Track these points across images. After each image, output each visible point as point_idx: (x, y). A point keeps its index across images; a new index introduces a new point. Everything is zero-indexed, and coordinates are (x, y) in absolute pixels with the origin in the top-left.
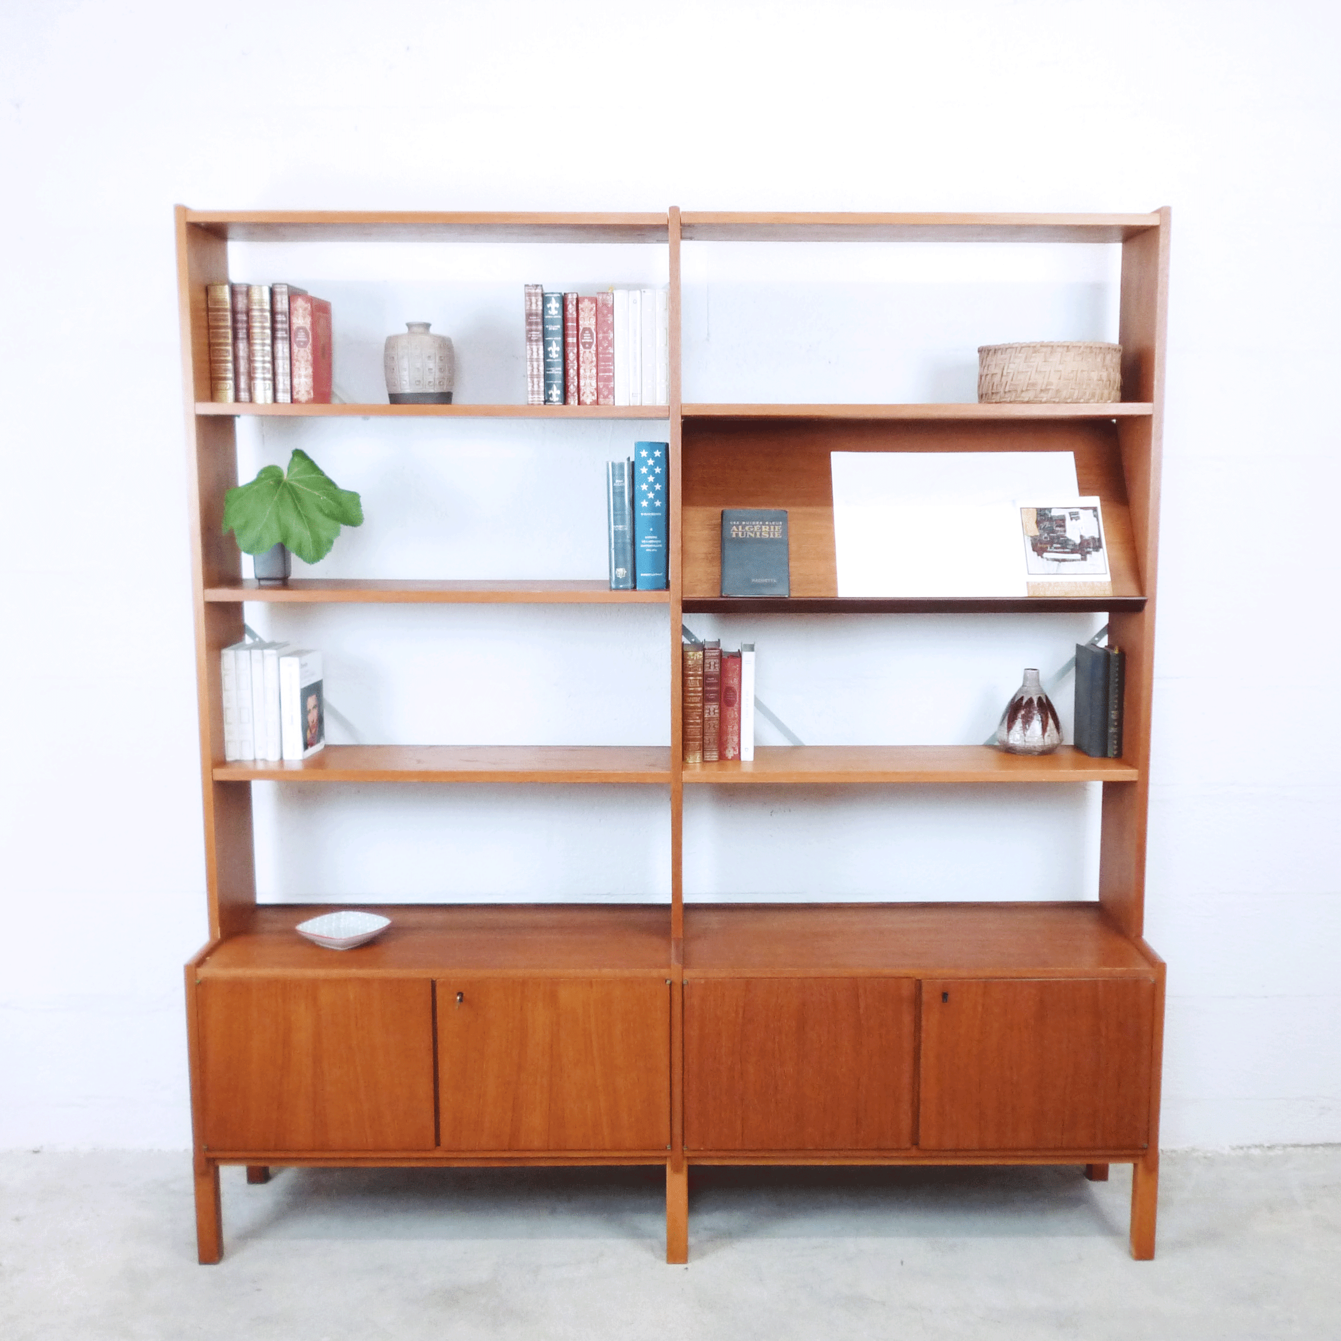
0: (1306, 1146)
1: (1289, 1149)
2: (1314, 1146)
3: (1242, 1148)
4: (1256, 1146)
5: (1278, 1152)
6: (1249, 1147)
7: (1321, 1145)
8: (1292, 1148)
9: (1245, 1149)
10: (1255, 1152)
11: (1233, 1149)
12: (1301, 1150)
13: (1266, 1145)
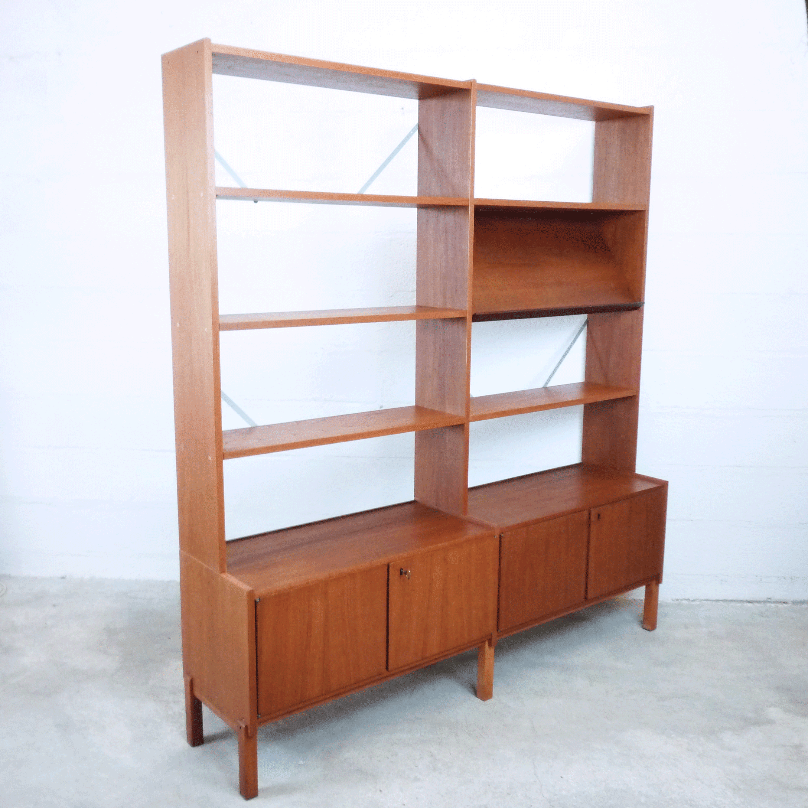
0: (712, 601)
1: (704, 602)
2: (718, 601)
3: (677, 600)
4: (685, 599)
5: (697, 603)
6: (682, 600)
7: (722, 600)
8: (705, 601)
9: (679, 601)
10: (684, 602)
11: (673, 600)
12: (709, 602)
13: (691, 599)
